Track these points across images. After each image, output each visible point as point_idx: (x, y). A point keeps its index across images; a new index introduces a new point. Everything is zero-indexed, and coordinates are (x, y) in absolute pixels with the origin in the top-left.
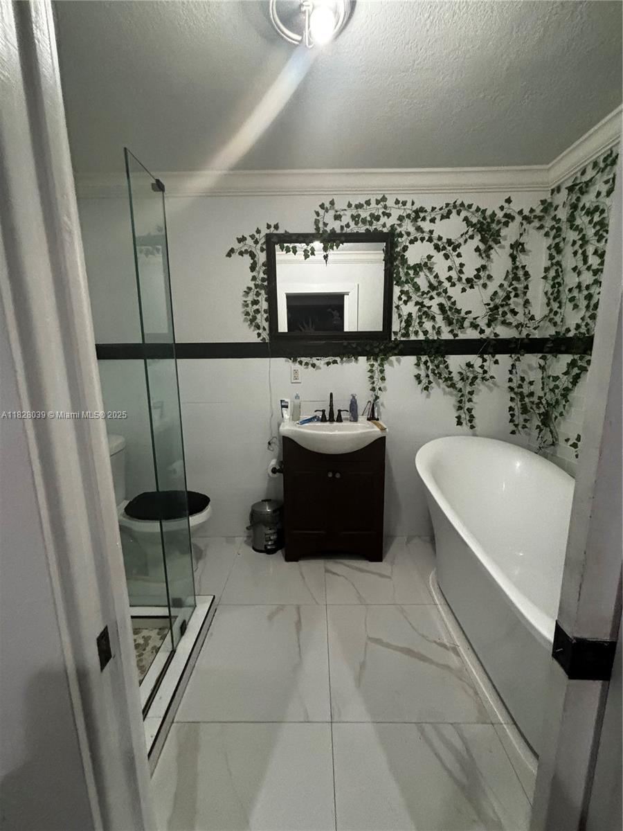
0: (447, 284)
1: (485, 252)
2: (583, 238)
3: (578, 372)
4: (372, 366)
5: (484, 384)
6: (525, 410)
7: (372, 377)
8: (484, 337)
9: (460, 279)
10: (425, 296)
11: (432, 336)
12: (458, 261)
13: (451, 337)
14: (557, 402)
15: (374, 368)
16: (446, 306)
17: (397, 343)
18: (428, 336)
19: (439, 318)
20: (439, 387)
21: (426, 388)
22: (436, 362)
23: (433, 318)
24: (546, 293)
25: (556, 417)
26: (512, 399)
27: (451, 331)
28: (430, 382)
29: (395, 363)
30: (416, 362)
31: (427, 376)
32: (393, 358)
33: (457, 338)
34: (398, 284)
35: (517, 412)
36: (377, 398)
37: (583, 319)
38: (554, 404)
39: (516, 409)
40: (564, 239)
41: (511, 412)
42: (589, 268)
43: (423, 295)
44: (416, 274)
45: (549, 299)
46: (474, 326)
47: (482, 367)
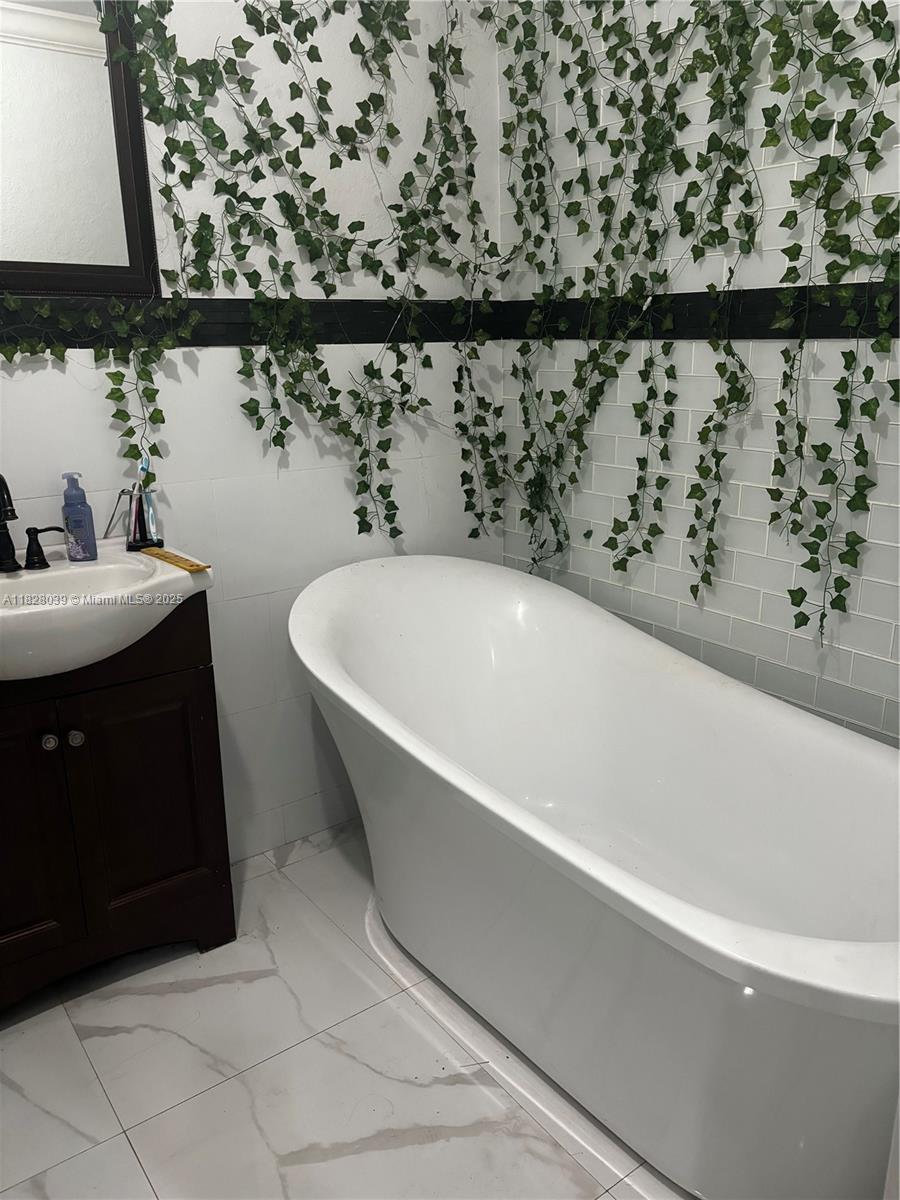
0: (292, 139)
1: (374, 57)
2: (583, 60)
3: (600, 379)
4: (118, 378)
5: (407, 420)
6: (493, 478)
7: (122, 415)
8: (395, 297)
9: (323, 128)
10: (241, 165)
11: (272, 288)
12: (314, 71)
13: (318, 294)
14: (560, 452)
15: (125, 388)
16: (297, 202)
17: (182, 309)
18: (261, 288)
19: (286, 237)
20: (308, 435)
21: (279, 440)
22: (293, 365)
23: (271, 236)
24: (512, 190)
25: (562, 488)
26: (466, 454)
27: (319, 277)
28: (285, 423)
29: (183, 369)
30: (240, 365)
31: (276, 405)
32: (174, 355)
33: (332, 297)
34: (157, 116)
35: (478, 484)
36: (150, 478)
37: (598, 257)
38: (553, 457)
39: (475, 479)
40: (545, 56)
41: (466, 487)
42: (601, 137)
43: (234, 162)
44: (208, 91)
45: (520, 204)
46: (371, 265)
47: (398, 375)
